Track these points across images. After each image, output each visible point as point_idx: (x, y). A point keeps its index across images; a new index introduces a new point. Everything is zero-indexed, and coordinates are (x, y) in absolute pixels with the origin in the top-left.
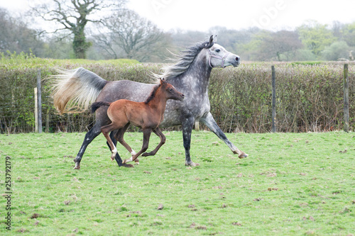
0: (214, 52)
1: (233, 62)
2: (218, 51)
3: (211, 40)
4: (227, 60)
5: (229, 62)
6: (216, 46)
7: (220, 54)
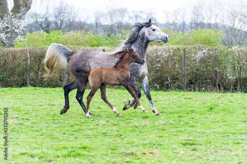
0: (151, 30)
1: (164, 39)
2: (154, 30)
3: (150, 21)
4: (160, 37)
5: (161, 39)
6: (153, 26)
7: (155, 32)
